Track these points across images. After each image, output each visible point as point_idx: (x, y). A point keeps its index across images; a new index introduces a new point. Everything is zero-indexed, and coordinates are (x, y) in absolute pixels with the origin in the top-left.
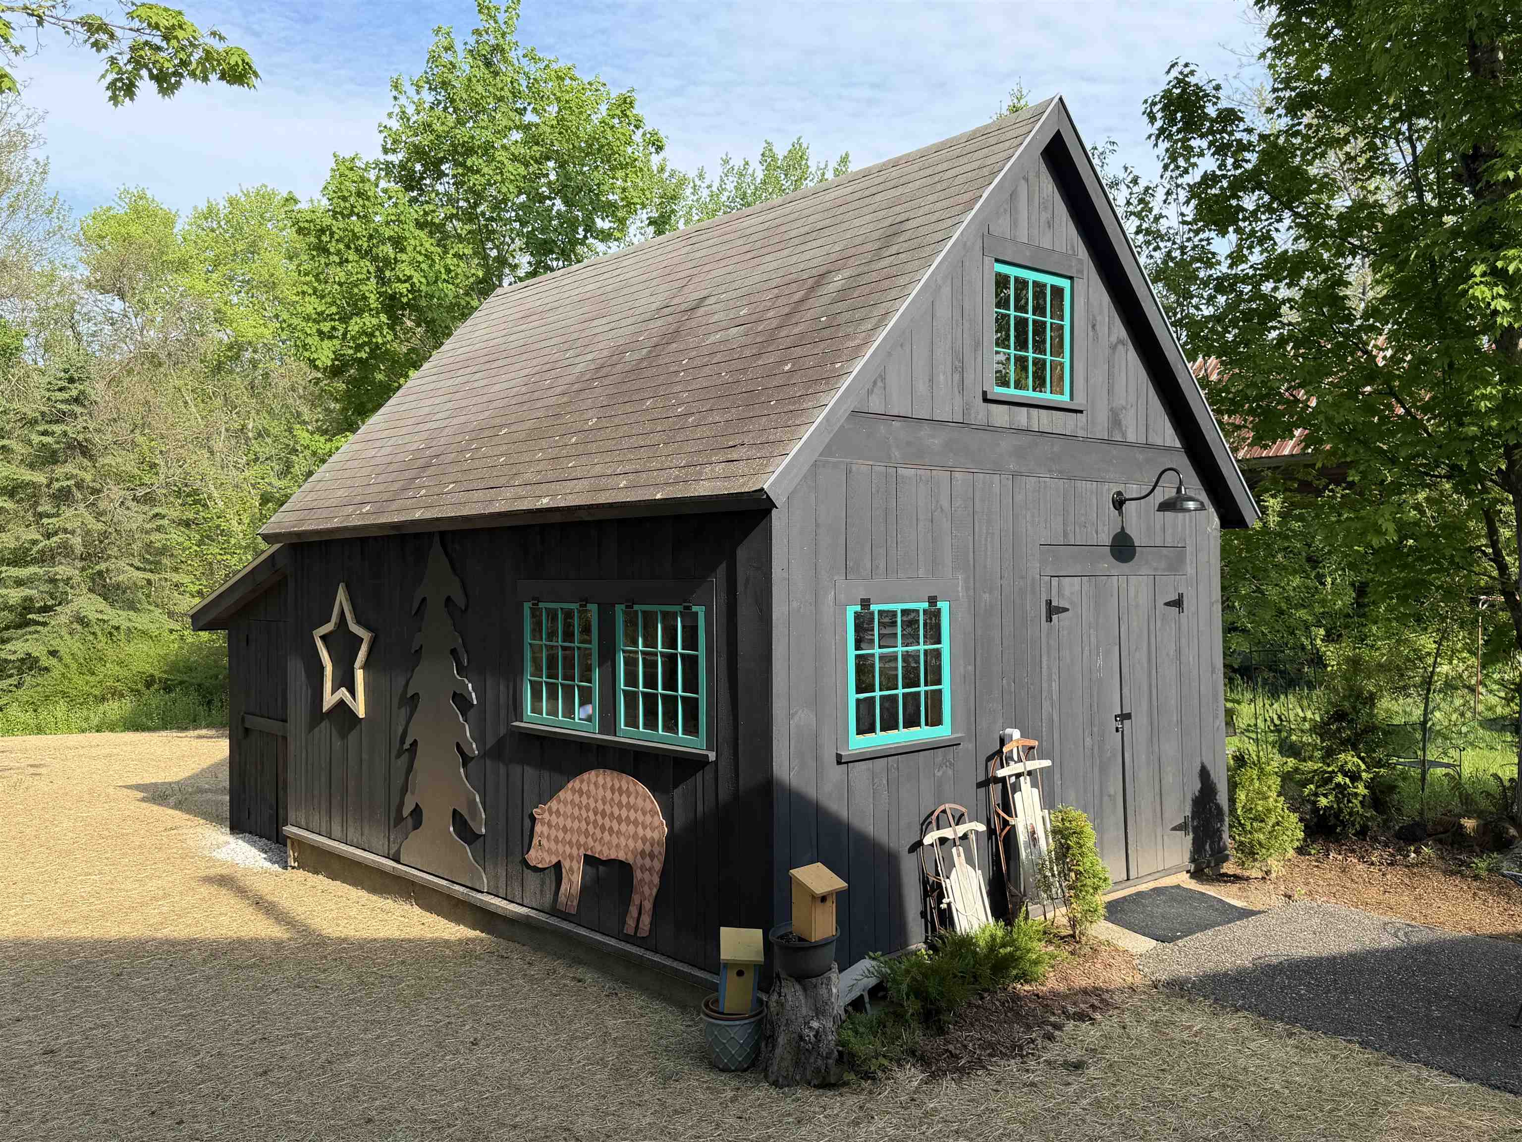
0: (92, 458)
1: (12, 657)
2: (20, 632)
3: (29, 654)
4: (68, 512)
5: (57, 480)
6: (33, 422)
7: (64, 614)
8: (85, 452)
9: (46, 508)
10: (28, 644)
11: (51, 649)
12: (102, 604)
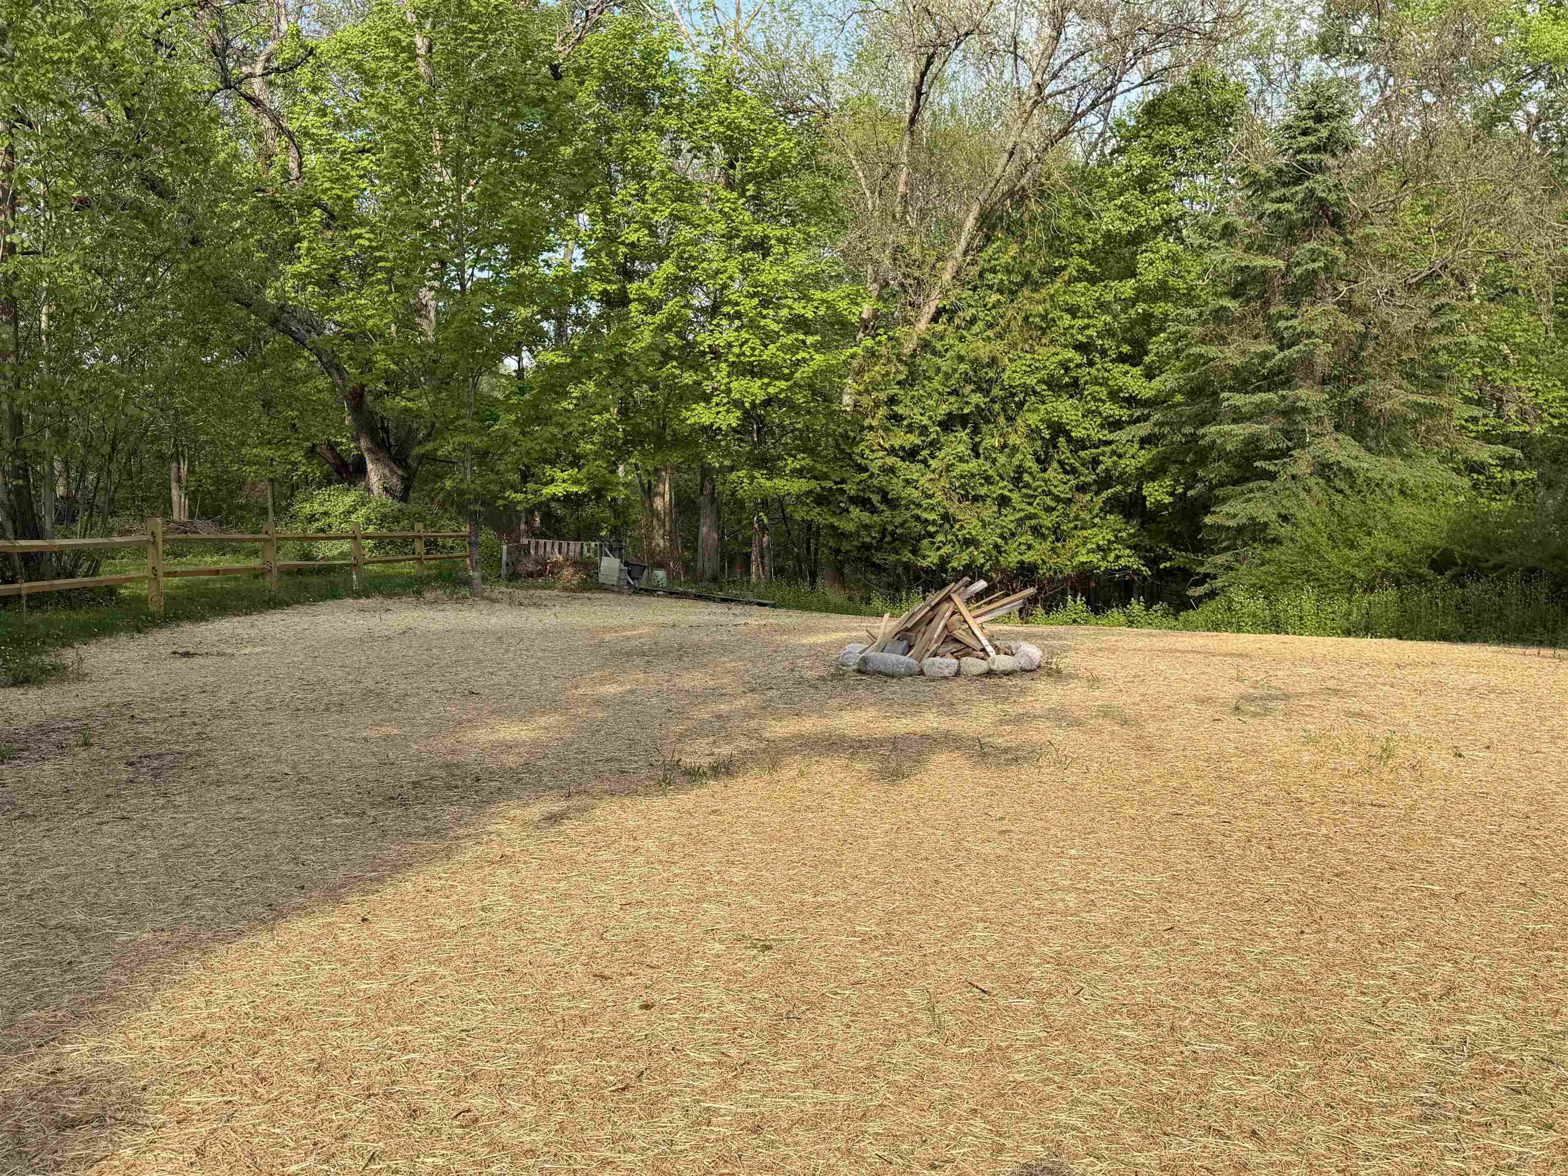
0: (1341, 230)
1: (1232, 523)
2: (1238, 489)
3: (1253, 519)
4: (1309, 310)
5: (1298, 264)
6: (1267, 186)
7: (1302, 463)
8: (1336, 222)
9: (1281, 308)
10: (1252, 505)
11: (1284, 512)
12: (1354, 448)
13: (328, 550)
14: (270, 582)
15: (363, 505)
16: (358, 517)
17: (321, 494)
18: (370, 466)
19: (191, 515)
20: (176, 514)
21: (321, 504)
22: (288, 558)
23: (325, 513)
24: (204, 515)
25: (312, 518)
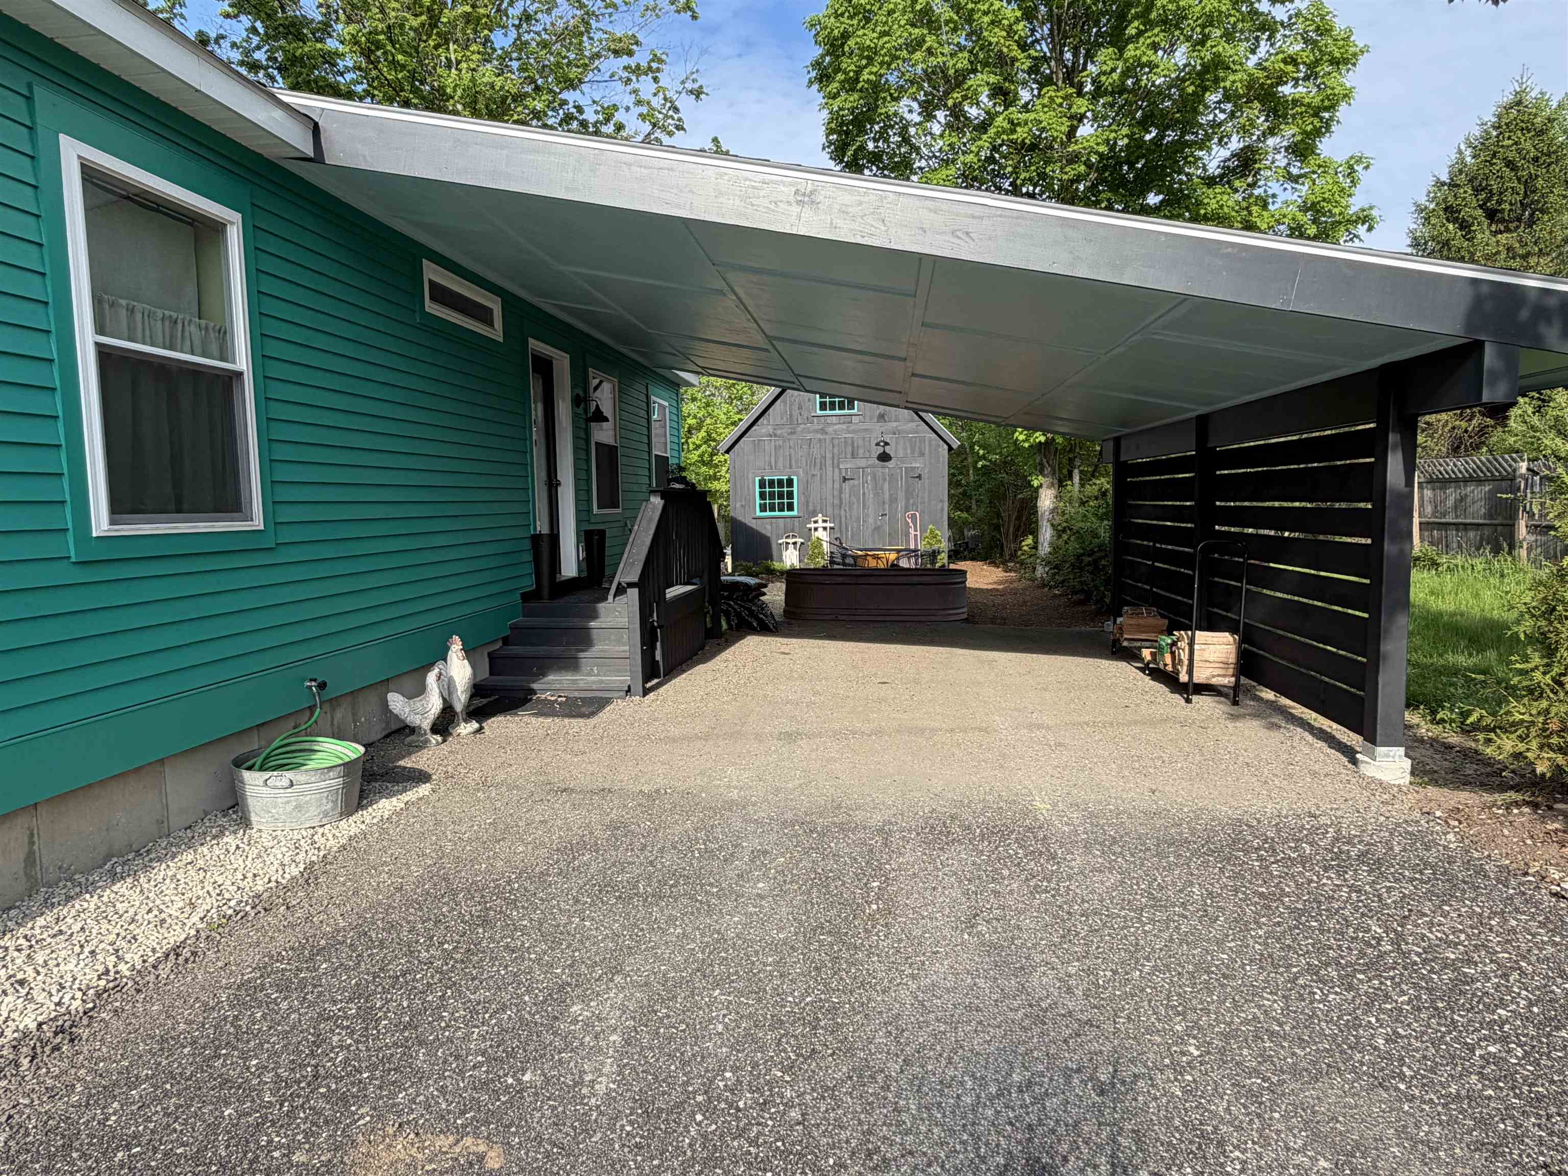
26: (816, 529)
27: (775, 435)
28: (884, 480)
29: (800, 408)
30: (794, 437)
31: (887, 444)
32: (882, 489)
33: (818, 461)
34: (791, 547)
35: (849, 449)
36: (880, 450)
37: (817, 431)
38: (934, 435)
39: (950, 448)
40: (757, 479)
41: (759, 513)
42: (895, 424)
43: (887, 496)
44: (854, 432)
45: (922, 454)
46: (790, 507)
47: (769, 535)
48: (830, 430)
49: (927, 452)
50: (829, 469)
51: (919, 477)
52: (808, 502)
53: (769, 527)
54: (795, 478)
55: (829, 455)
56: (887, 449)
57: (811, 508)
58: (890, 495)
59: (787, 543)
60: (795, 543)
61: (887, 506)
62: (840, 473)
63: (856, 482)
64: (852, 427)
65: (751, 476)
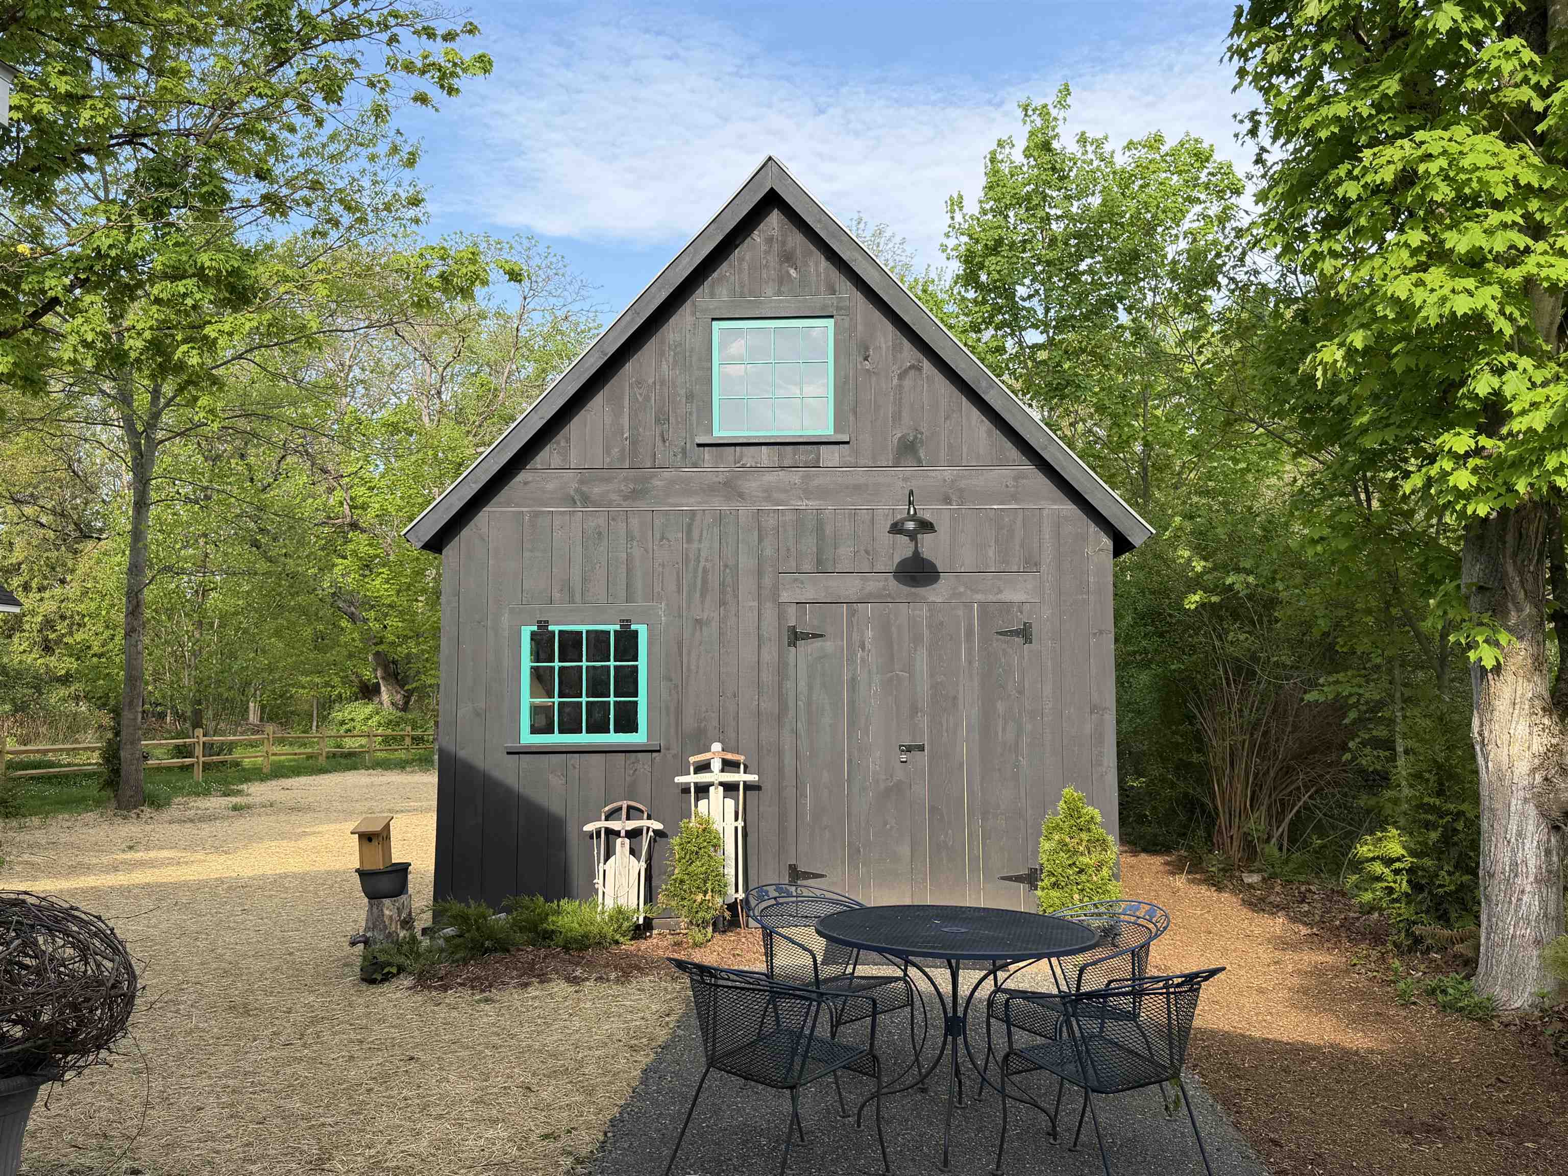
13: (350, 744)
14: (322, 761)
15: (377, 713)
16: (373, 722)
17: (349, 707)
18: (383, 688)
19: (261, 720)
20: (251, 719)
21: (350, 713)
22: (328, 747)
23: (352, 720)
24: (270, 719)
25: (343, 723)
26: (703, 790)
27: (586, 500)
28: (917, 639)
29: (662, 419)
30: (643, 506)
31: (926, 526)
32: (909, 668)
33: (714, 581)
34: (622, 846)
35: (809, 544)
36: (903, 548)
37: (711, 490)
38: (1069, 508)
39: (1121, 545)
40: (526, 632)
41: (528, 739)
42: (948, 473)
43: (924, 688)
44: (823, 493)
45: (1031, 564)
46: (627, 723)
47: (555, 806)
48: (751, 485)
49: (1047, 557)
50: (748, 603)
51: (1025, 633)
52: (679, 711)
53: (556, 781)
54: (642, 630)
55: (746, 562)
56: (928, 546)
57: (689, 723)
58: (934, 687)
59: (611, 834)
60: (634, 834)
61: (924, 722)
62: (781, 616)
63: (828, 645)
64: (820, 479)
65: (505, 619)
